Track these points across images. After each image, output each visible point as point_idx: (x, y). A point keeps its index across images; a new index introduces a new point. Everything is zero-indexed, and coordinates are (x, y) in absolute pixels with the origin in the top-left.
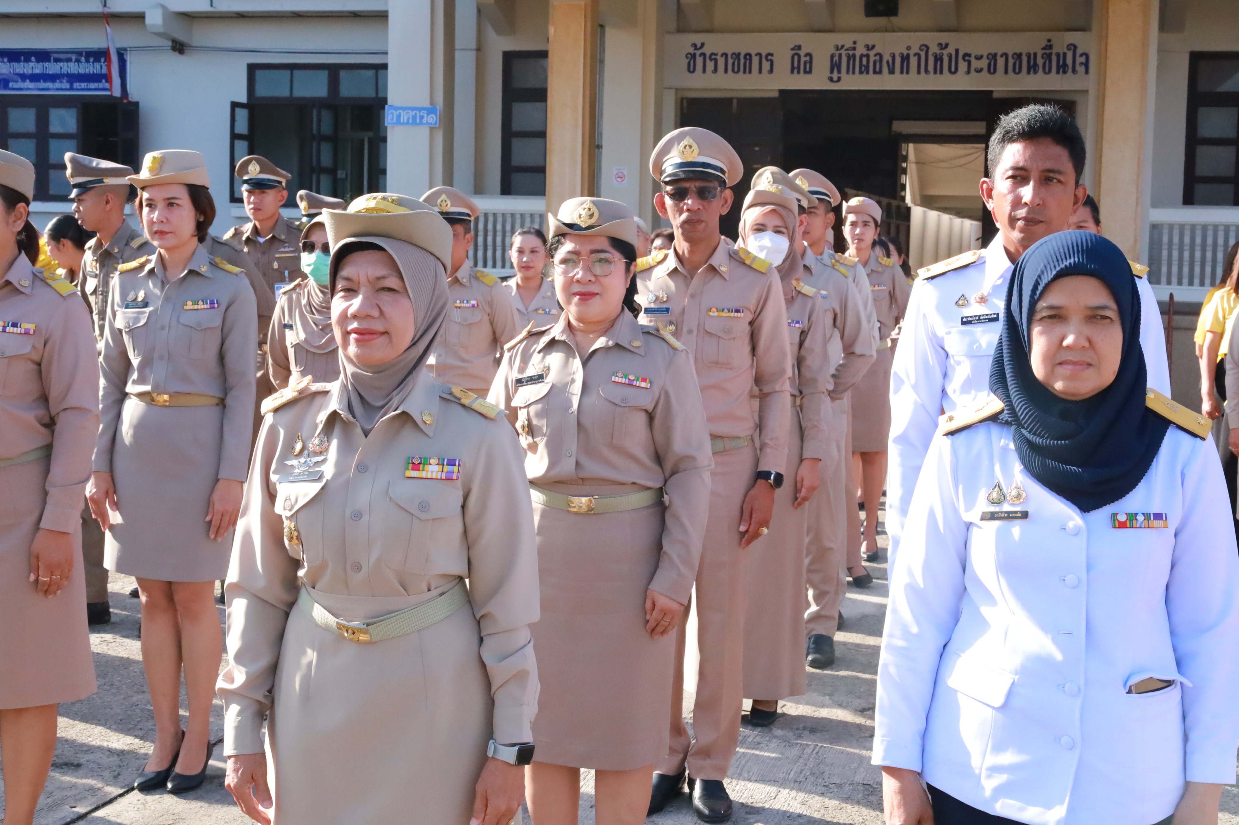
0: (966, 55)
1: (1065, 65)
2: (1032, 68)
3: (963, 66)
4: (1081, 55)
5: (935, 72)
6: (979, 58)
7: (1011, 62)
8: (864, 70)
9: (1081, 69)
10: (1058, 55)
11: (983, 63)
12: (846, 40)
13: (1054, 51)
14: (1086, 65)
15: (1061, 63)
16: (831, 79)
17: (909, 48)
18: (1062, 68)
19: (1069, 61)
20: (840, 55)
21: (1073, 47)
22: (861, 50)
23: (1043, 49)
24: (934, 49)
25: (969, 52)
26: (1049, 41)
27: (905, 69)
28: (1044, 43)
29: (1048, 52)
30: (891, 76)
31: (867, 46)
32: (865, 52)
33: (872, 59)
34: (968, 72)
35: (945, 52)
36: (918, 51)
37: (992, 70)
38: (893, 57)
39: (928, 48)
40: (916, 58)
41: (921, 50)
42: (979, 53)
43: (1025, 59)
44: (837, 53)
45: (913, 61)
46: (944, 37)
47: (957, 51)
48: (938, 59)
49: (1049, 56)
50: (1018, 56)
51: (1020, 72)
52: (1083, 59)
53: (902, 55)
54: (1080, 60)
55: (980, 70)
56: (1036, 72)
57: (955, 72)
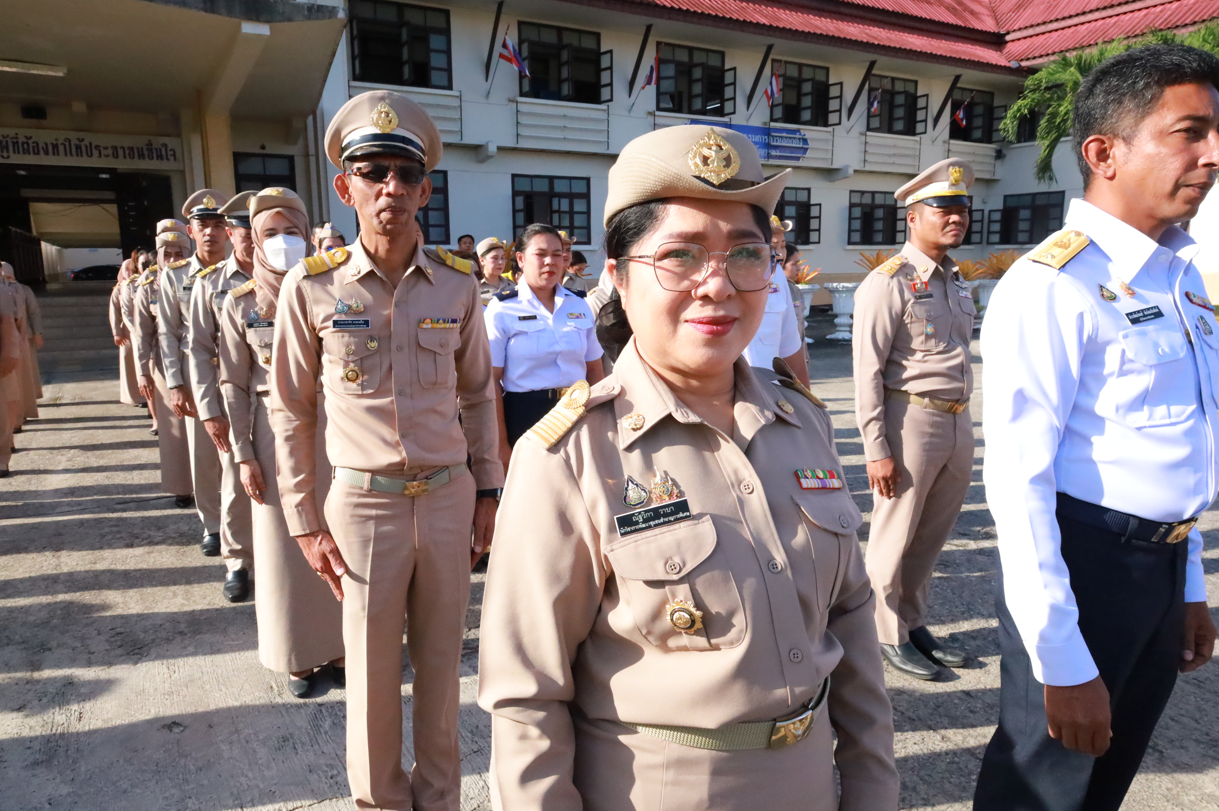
0: (97, 147)
1: (161, 155)
2: (141, 156)
3: (95, 152)
4: (171, 150)
5: (77, 155)
6: (106, 148)
7: (127, 152)
8: (26, 152)
9: (172, 158)
10: (156, 149)
11: (110, 151)
12: (11, 132)
13: (154, 147)
14: (174, 155)
15: (159, 154)
16: (3, 157)
17: (57, 140)
18: (160, 157)
19: (164, 153)
20: (7, 142)
21: (165, 146)
22: (21, 139)
23: (147, 145)
24: (74, 142)
25: (99, 145)
26: (150, 141)
27: (56, 151)
28: (147, 142)
29: (150, 147)
30: (47, 156)
31: (26, 137)
32: (25, 140)
33: (31, 145)
34: (100, 155)
35: (83, 144)
36: (63, 142)
37: (115, 156)
38: (46, 145)
39: (70, 140)
40: (63, 146)
41: (66, 141)
42: (106, 146)
43: (136, 151)
44: (4, 140)
45: (61, 148)
46: (81, 135)
47: (90, 144)
48: (78, 147)
49: (151, 149)
50: (131, 149)
51: (134, 158)
52: (172, 153)
53: (52, 144)
54: (170, 153)
55: (107, 156)
56: (144, 158)
57: (92, 155)
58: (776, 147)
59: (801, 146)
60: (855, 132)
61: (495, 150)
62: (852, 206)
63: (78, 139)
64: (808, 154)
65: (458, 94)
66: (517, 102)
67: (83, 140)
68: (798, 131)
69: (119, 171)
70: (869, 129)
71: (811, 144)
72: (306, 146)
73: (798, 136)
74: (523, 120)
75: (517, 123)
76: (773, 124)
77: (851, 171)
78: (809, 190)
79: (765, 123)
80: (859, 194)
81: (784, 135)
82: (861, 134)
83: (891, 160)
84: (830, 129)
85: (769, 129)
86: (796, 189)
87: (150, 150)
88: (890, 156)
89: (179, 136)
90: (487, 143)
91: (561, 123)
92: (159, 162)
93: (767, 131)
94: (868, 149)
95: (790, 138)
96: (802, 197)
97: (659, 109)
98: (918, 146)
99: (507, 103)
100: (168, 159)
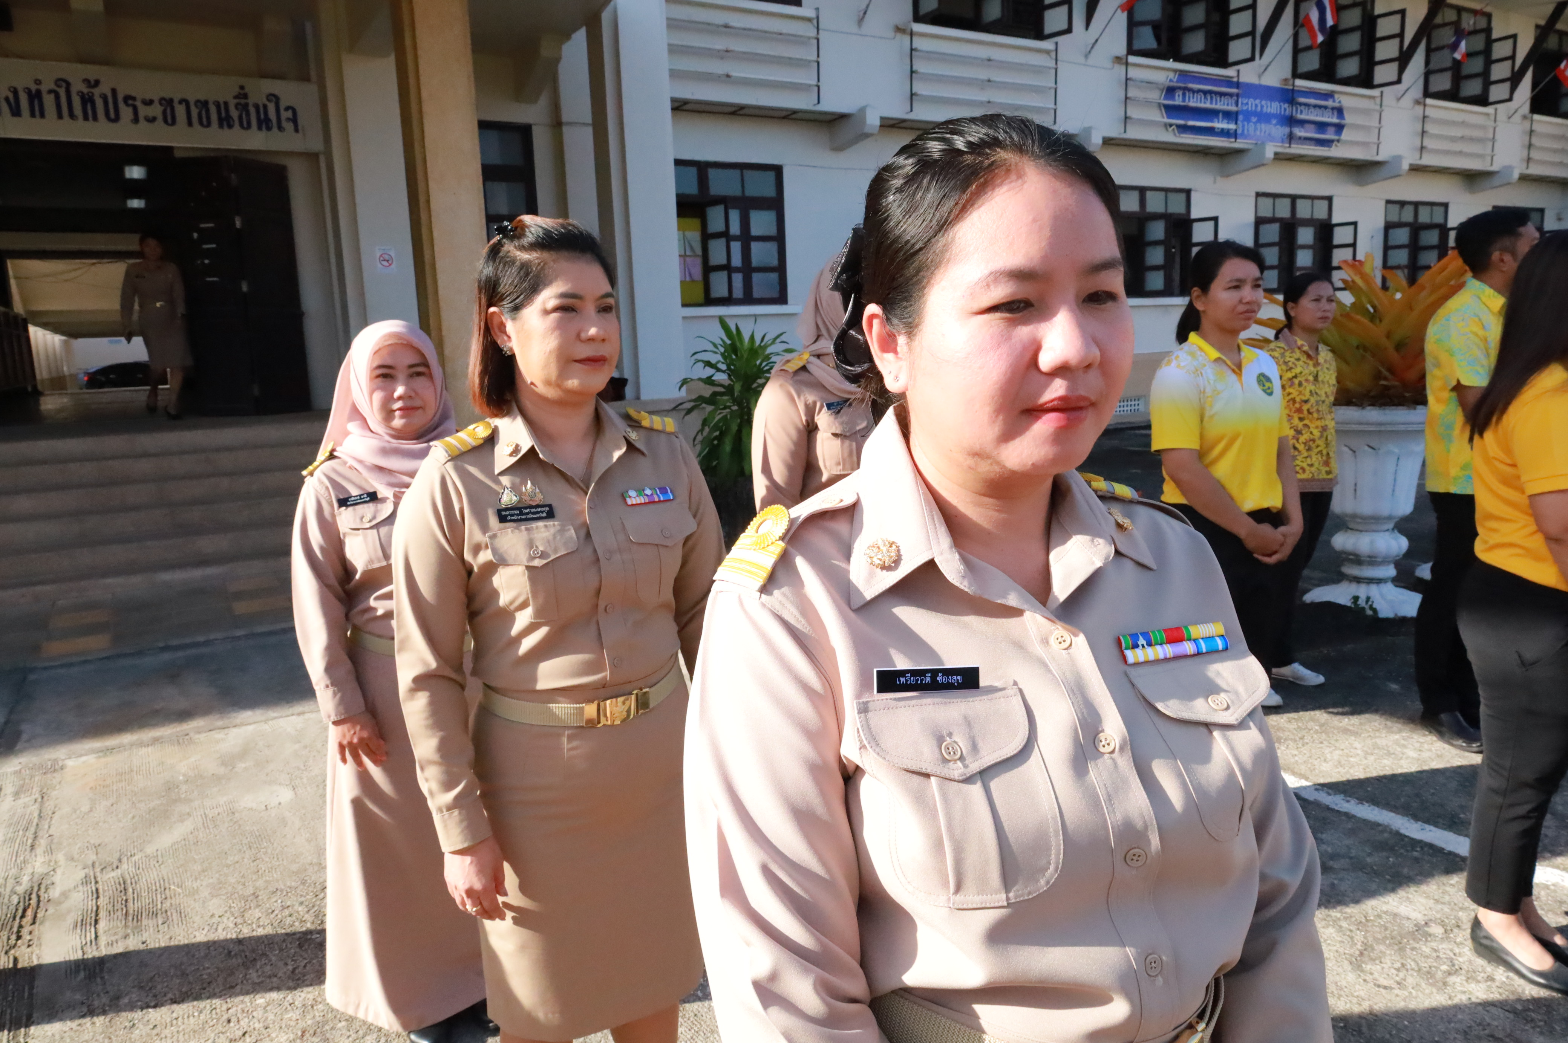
0: (128, 99)
1: (267, 120)
2: (225, 121)
3: (126, 112)
4: (287, 109)
5: (86, 118)
6: (149, 103)
7: (194, 112)
9: (288, 126)
10: (257, 107)
11: (156, 110)
13: (251, 101)
14: (294, 120)
15: (262, 116)
17: (38, 82)
18: (264, 123)
19: (272, 114)
21: (274, 98)
23: (236, 97)
24: (78, 86)
25: (133, 94)
26: (242, 88)
27: (37, 108)
28: (236, 90)
29: (243, 101)
30: (16, 119)
34: (136, 120)
35: (97, 92)
36: (53, 86)
37: (170, 120)
38: (15, 92)
39: (68, 84)
40: (52, 96)
41: (59, 86)
42: (148, 97)
43: (213, 109)
45: (49, 101)
46: (92, 72)
47: (114, 91)
48: (87, 100)
49: (245, 107)
50: (203, 105)
51: (209, 125)
52: (289, 114)
53: (29, 91)
54: (285, 115)
55: (152, 120)
56: (230, 126)
57: (117, 119)
58: (1302, 123)
59: (1335, 120)
60: (1407, 101)
61: (877, 123)
62: (1389, 227)
63: (86, 81)
64: (1346, 135)
65: (811, 14)
66: (912, 34)
67: (97, 83)
68: (1329, 95)
69: (178, 154)
70: (1427, 94)
71: (1349, 119)
72: (556, 107)
73: (1330, 103)
74: (920, 66)
75: (912, 72)
76: (1300, 83)
77: (1405, 166)
78: (1330, 199)
79: (1286, 80)
80: (1397, 207)
81: (1312, 101)
82: (1417, 102)
83: (1457, 147)
84: (1376, 92)
85: (1293, 90)
86: (1312, 198)
87: (243, 108)
88: (1453, 139)
89: (305, 78)
90: (863, 110)
91: (982, 74)
92: (263, 134)
93: (1289, 96)
94: (1428, 127)
95: (1320, 107)
96: (1320, 213)
97: (1131, 51)
98: (1492, 123)
99: (891, 34)
100: (280, 128)
